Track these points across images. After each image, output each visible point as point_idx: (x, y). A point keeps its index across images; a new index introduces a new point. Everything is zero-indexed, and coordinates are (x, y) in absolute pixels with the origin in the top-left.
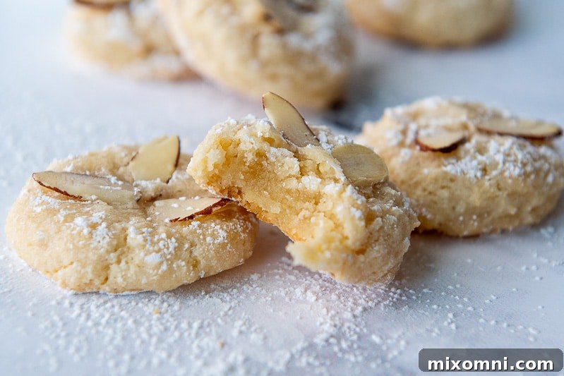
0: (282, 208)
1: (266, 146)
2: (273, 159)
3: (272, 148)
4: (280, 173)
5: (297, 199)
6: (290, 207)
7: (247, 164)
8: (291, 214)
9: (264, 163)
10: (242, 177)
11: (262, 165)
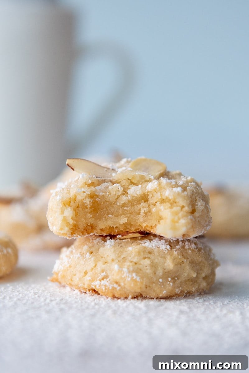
0: (126, 217)
1: (93, 188)
2: (101, 194)
3: (96, 187)
4: (111, 199)
5: (133, 206)
6: (131, 213)
7: (89, 206)
8: (135, 216)
9: (98, 199)
10: (91, 216)
11: (97, 202)
